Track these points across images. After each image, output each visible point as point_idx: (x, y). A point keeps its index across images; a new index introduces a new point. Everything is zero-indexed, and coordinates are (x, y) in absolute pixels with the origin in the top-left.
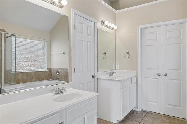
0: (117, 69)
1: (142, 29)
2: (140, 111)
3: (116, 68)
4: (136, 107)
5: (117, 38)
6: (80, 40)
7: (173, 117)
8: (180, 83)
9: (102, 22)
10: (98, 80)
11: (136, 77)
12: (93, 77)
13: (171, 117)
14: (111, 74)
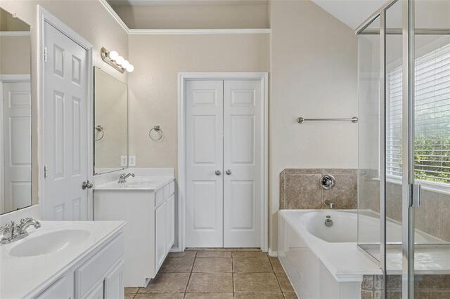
0: (131, 167)
1: (186, 80)
2: (183, 250)
3: (128, 164)
4: (176, 245)
5: (131, 93)
6: (56, 92)
7: (242, 250)
8: (252, 186)
9: (103, 50)
10: (95, 194)
11: (176, 181)
12: (84, 187)
13: (239, 250)
14: (123, 178)
